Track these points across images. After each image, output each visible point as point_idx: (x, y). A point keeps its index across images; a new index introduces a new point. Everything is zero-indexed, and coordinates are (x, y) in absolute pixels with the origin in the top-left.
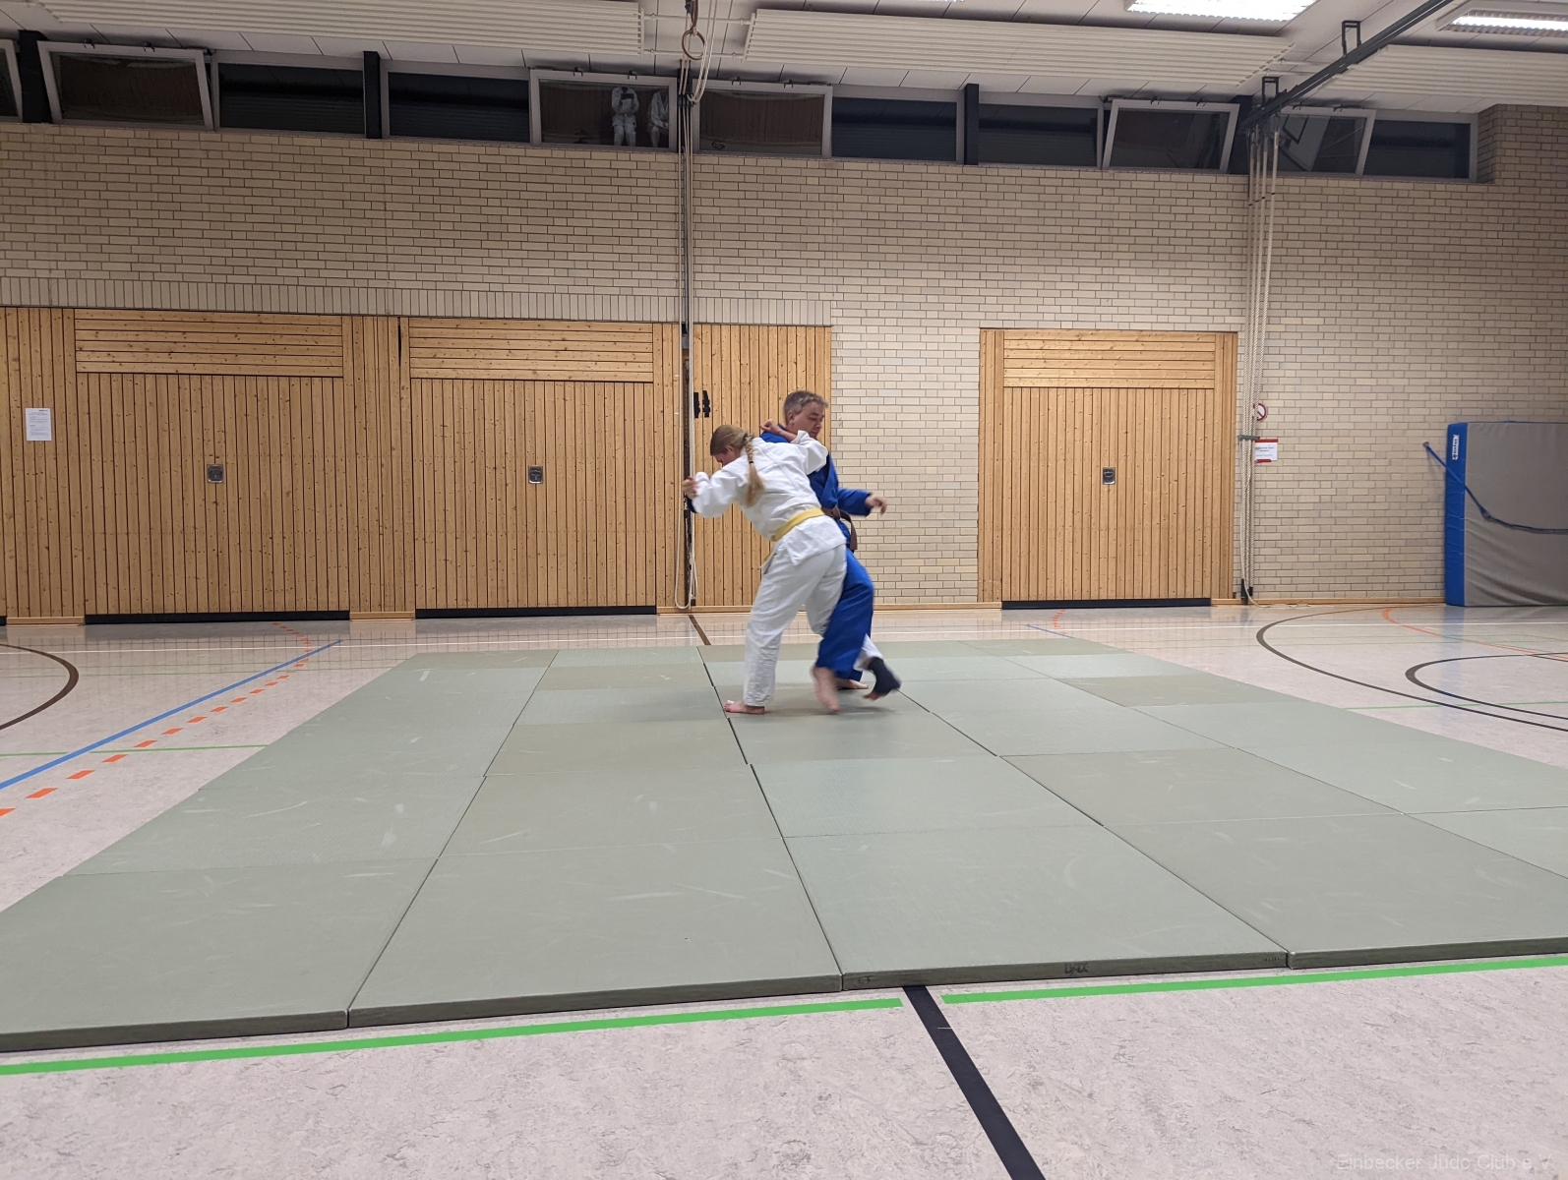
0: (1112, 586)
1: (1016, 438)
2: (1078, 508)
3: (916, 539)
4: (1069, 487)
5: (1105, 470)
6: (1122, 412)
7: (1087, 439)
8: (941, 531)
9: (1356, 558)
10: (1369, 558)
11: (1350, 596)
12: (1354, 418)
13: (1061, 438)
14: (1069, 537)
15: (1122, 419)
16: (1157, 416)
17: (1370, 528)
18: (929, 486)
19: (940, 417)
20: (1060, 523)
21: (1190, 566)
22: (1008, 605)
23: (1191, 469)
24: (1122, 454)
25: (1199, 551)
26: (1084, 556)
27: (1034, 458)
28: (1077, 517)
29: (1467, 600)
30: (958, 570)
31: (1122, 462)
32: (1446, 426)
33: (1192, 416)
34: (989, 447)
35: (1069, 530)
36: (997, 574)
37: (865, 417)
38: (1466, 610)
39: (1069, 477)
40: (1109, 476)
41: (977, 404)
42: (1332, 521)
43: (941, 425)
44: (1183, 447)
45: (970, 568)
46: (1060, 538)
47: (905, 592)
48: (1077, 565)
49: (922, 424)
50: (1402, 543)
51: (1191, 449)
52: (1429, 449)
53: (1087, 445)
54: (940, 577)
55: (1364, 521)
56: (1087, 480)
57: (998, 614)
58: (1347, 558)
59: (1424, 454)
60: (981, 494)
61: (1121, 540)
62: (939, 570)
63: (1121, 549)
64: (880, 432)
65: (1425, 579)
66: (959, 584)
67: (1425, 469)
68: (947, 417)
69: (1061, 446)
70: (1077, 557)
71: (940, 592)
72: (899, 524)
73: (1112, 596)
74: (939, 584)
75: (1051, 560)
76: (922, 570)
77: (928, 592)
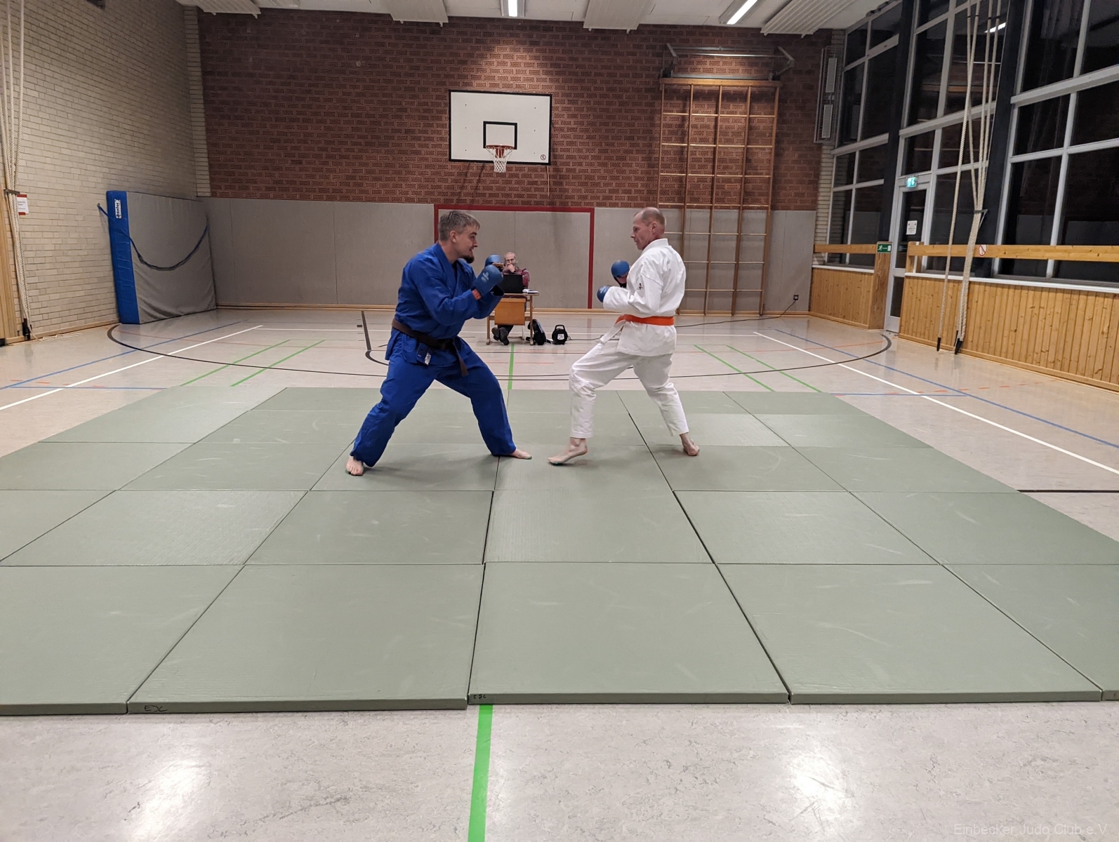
10: (82, 293)
17: (81, 270)
29: (141, 318)
32: (105, 193)
38: (141, 326)
42: (63, 265)
50: (96, 280)
52: (100, 208)
55: (77, 265)
58: (73, 294)
59: (98, 212)
65: (109, 306)
67: (100, 225)
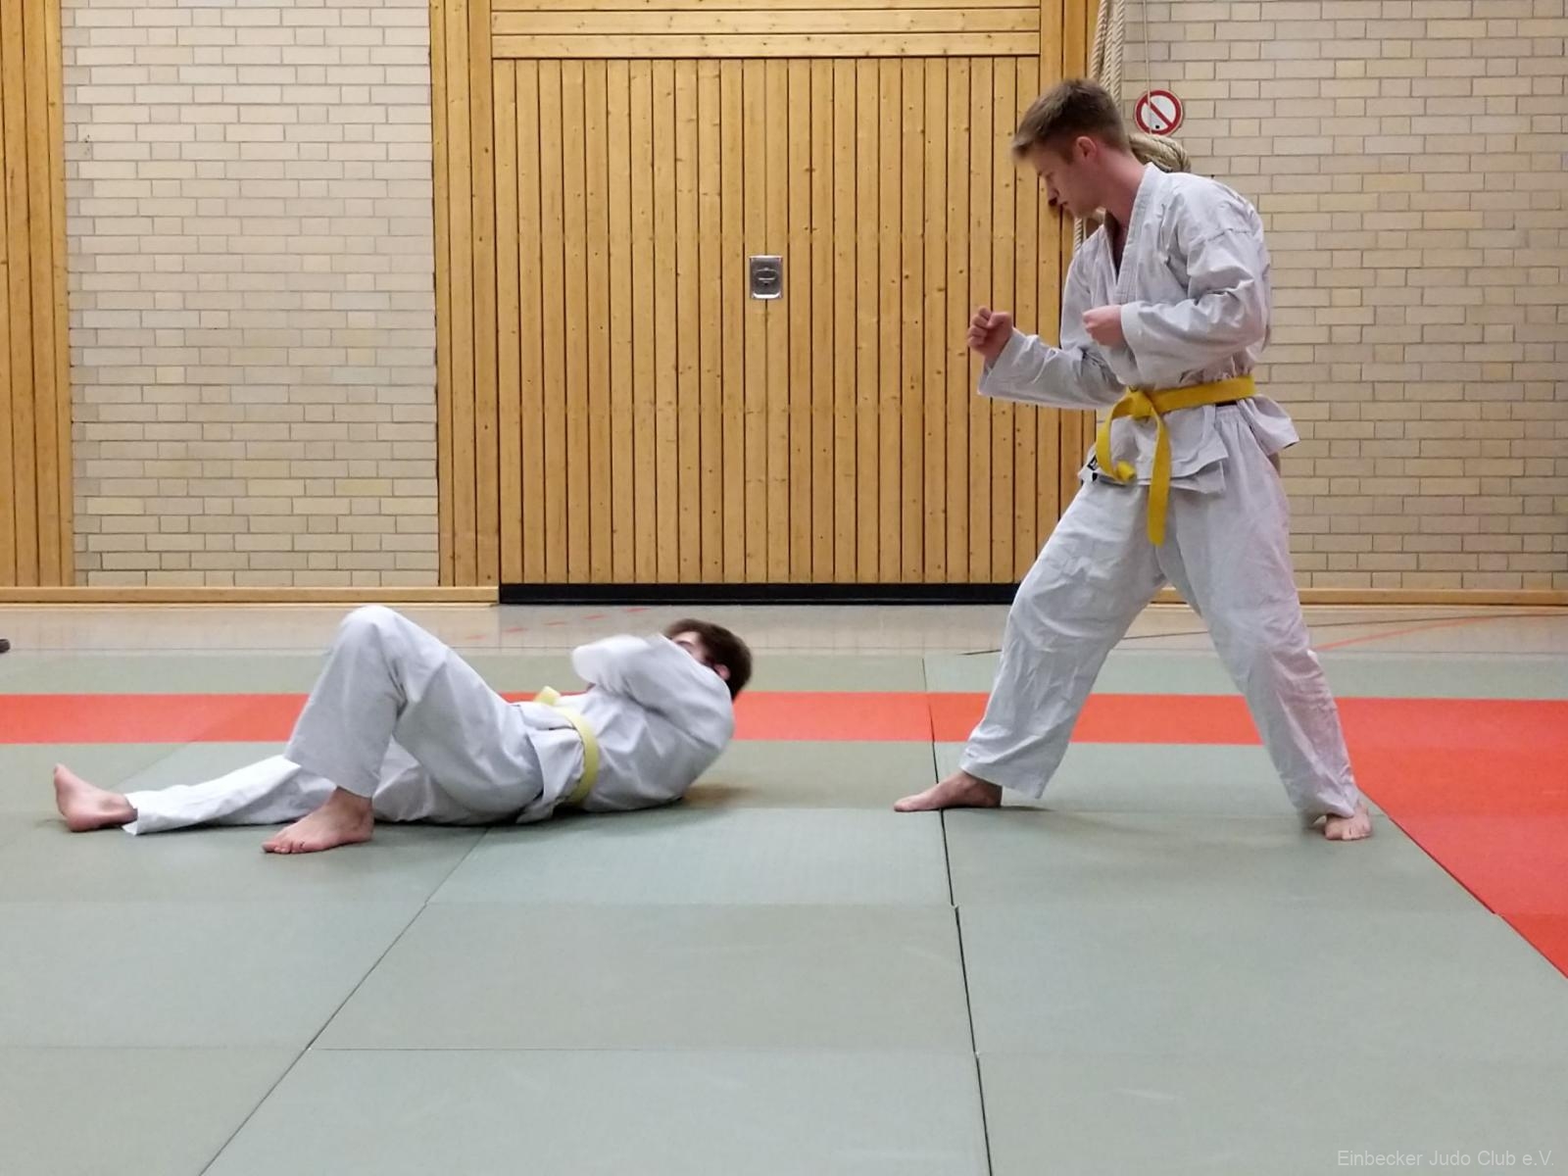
0: (779, 553)
1: (528, 185)
2: (688, 359)
3: (282, 431)
4: (665, 305)
5: (757, 264)
6: (799, 118)
7: (708, 185)
8: (343, 413)
9: (1430, 487)
11: (1416, 585)
12: (1422, 126)
13: (641, 184)
14: (666, 429)
15: (799, 136)
16: (890, 128)
17: (1469, 410)
18: (314, 301)
19: (335, 134)
20: (643, 395)
21: (980, 505)
22: (513, 594)
23: (980, 261)
24: (799, 222)
25: (1003, 466)
26: (706, 476)
27: (574, 234)
28: (688, 379)
30: (390, 506)
31: (799, 247)
33: (982, 127)
34: (459, 210)
35: (666, 412)
36: (488, 519)
37: (148, 133)
39: (665, 283)
40: (766, 277)
41: (426, 99)
42: (1365, 392)
43: (337, 152)
44: (957, 205)
45: (419, 503)
46: (644, 434)
47: (257, 561)
48: (690, 499)
49: (289, 151)
51: (980, 209)
53: (709, 201)
54: (346, 524)
55: (1453, 391)
56: (710, 288)
57: (488, 618)
58: (1406, 487)
60: (442, 321)
61: (800, 438)
62: (340, 506)
63: (800, 460)
64: (185, 170)
66: (390, 542)
68: (352, 133)
69: (642, 205)
70: (690, 477)
71: (346, 561)
72: (240, 395)
73: (779, 576)
74: (342, 543)
75: (622, 483)
76: (302, 506)
77: (316, 560)
